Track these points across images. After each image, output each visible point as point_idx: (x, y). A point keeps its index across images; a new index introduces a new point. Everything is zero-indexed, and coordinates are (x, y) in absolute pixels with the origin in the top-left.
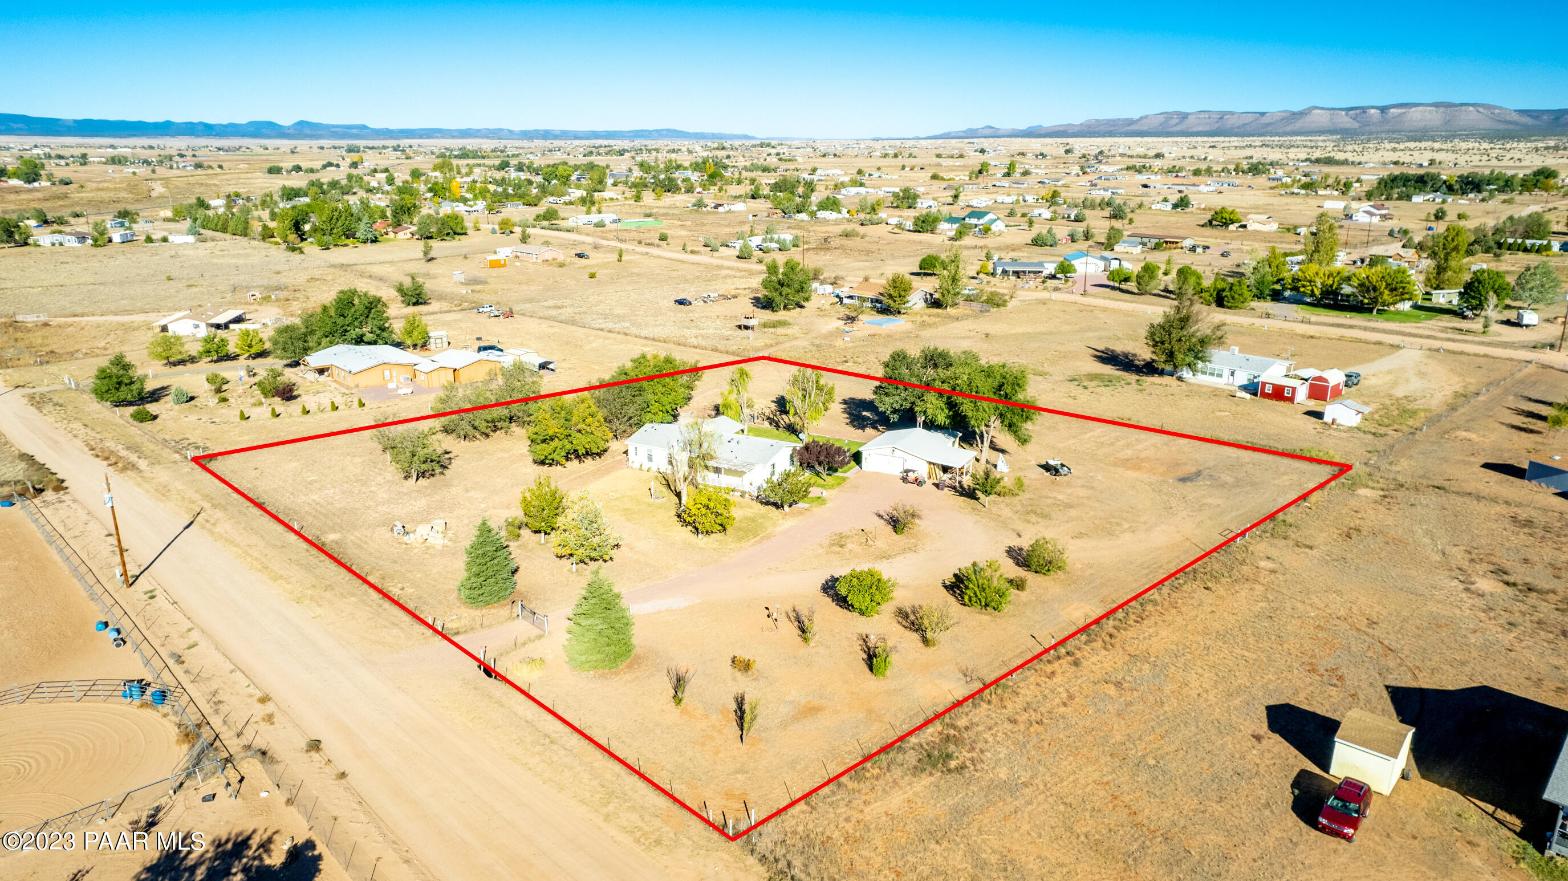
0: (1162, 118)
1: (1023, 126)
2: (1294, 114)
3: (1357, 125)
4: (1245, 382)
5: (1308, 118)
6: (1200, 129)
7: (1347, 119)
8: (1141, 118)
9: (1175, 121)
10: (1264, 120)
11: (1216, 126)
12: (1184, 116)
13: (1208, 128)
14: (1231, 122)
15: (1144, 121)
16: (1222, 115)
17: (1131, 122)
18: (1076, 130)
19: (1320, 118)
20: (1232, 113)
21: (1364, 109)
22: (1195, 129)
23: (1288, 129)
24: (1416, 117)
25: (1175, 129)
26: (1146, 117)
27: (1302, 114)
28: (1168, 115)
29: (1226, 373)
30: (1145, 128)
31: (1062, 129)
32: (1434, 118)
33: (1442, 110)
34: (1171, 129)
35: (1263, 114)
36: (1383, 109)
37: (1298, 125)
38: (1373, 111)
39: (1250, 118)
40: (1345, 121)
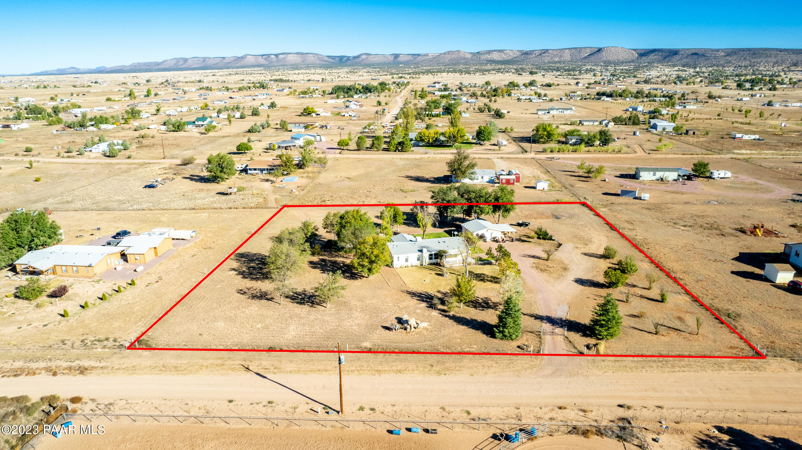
0: (175, 61)
1: (94, 67)
2: (239, 58)
3: (267, 63)
4: (488, 180)
5: (246, 60)
6: (195, 66)
7: (263, 60)
8: (163, 62)
9: (181, 63)
10: (226, 61)
11: (203, 65)
12: (186, 60)
13: (199, 66)
14: (209, 62)
15: (166, 63)
16: (204, 59)
17: (158, 64)
18: (129, 68)
19: (251, 60)
20: (209, 58)
21: (269, 55)
22: (193, 67)
23: (238, 65)
24: (291, 59)
25: (183, 66)
26: (166, 61)
27: (243, 58)
28: (178, 60)
29: (480, 177)
30: (167, 67)
31: (120, 68)
32: (297, 59)
33: (300, 56)
34: (180, 67)
35: (224, 58)
36: (277, 55)
37: (242, 63)
38: (272, 56)
39: (218, 60)
40: (262, 61)
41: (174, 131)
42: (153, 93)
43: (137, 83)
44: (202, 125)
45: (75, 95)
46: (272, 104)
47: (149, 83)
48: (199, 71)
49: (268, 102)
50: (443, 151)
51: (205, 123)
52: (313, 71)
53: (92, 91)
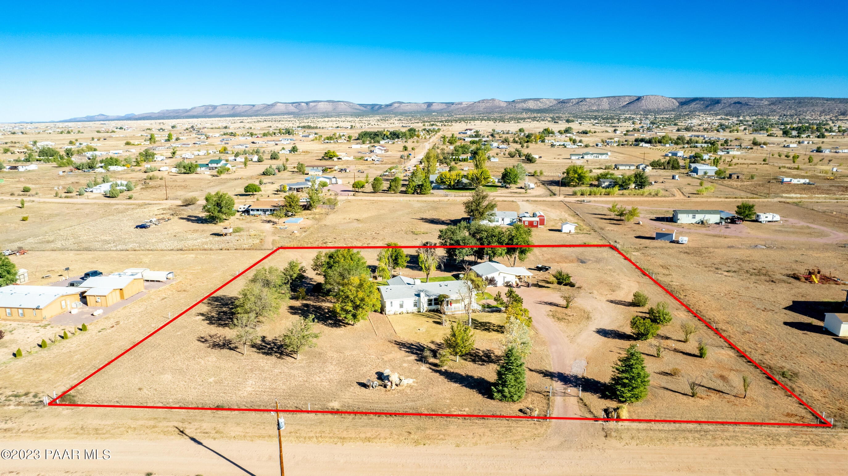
0: (203, 109)
1: (123, 114)
2: (269, 105)
3: (298, 111)
4: (509, 222)
5: (276, 107)
6: (224, 113)
7: (293, 108)
8: (192, 109)
9: (210, 110)
10: (255, 109)
11: (232, 112)
12: (215, 107)
13: (228, 113)
14: (239, 110)
15: (194, 110)
16: (234, 107)
17: (187, 111)
18: (157, 115)
19: (280, 108)
20: (239, 105)
21: (299, 103)
22: (222, 114)
23: (267, 113)
24: (322, 107)
25: (211, 114)
26: (195, 108)
27: (273, 105)
28: (207, 107)
29: (500, 220)
30: (195, 114)
31: (148, 115)
32: (328, 107)
33: (331, 104)
34: (209, 114)
35: (254, 106)
36: (307, 103)
37: (271, 111)
38: (303, 104)
39: (248, 108)
40: (292, 108)
41: (185, 173)
42: (174, 138)
43: (161, 129)
44: (216, 168)
45: (96, 140)
46: (294, 148)
47: (175, 129)
48: (227, 118)
49: (290, 147)
50: (464, 194)
51: (219, 165)
52: (343, 119)
53: (114, 136)
